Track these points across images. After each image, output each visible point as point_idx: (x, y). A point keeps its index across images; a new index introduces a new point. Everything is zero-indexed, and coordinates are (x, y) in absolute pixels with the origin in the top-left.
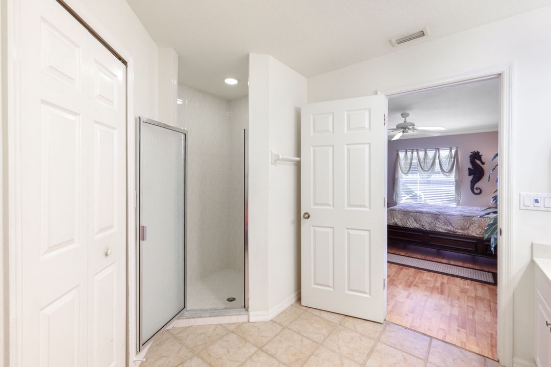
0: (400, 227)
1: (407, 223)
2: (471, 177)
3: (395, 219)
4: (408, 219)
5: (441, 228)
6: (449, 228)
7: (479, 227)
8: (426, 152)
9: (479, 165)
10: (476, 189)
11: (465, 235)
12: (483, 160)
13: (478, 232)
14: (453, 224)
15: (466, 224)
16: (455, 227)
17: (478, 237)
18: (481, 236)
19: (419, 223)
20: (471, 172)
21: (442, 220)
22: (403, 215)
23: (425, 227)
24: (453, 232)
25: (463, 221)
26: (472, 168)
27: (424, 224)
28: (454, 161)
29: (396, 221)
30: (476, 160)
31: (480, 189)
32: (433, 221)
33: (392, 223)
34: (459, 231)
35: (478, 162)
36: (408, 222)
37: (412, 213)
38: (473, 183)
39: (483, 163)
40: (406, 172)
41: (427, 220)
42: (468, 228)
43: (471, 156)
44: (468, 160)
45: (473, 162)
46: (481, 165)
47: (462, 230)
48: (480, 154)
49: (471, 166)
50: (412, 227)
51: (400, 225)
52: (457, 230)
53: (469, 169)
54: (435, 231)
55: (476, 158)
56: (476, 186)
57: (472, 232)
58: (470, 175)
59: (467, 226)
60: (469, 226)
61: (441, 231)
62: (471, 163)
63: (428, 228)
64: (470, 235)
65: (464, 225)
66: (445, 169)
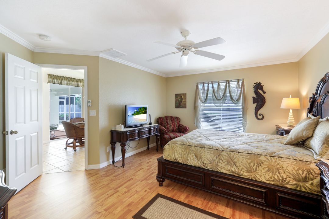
0: (180, 163)
1: (188, 160)
2: (255, 104)
3: (176, 153)
4: (188, 154)
5: (224, 168)
6: (233, 170)
7: (269, 170)
8: (219, 84)
9: (261, 94)
10: (259, 115)
11: (252, 180)
12: (265, 90)
13: (268, 177)
14: (238, 164)
15: (252, 164)
16: (240, 168)
17: (269, 184)
18: (271, 182)
19: (200, 160)
20: (255, 100)
21: (225, 157)
22: (183, 150)
23: (206, 166)
24: (238, 174)
25: (249, 161)
26: (256, 97)
27: (205, 162)
28: (241, 91)
29: (177, 156)
30: (259, 90)
31: (262, 115)
32: (215, 158)
33: (172, 158)
34: (245, 174)
35: (261, 92)
36: (189, 158)
37: (193, 147)
38: (257, 109)
39: (264, 93)
40: (204, 101)
41: (209, 156)
42: (256, 170)
43: (254, 87)
44: (252, 89)
45: (256, 92)
46: (263, 94)
47: (248, 172)
48: (262, 85)
49: (254, 96)
50: (192, 165)
51: (180, 162)
52: (242, 172)
53: (253, 97)
54: (218, 172)
55: (259, 89)
56: (259, 112)
57: (261, 176)
58: (254, 103)
59: (254, 168)
60: (256, 168)
61: (224, 171)
62: (255, 93)
63: (209, 167)
64: (257, 179)
65: (250, 167)
66: (234, 98)
